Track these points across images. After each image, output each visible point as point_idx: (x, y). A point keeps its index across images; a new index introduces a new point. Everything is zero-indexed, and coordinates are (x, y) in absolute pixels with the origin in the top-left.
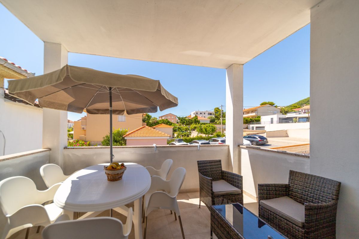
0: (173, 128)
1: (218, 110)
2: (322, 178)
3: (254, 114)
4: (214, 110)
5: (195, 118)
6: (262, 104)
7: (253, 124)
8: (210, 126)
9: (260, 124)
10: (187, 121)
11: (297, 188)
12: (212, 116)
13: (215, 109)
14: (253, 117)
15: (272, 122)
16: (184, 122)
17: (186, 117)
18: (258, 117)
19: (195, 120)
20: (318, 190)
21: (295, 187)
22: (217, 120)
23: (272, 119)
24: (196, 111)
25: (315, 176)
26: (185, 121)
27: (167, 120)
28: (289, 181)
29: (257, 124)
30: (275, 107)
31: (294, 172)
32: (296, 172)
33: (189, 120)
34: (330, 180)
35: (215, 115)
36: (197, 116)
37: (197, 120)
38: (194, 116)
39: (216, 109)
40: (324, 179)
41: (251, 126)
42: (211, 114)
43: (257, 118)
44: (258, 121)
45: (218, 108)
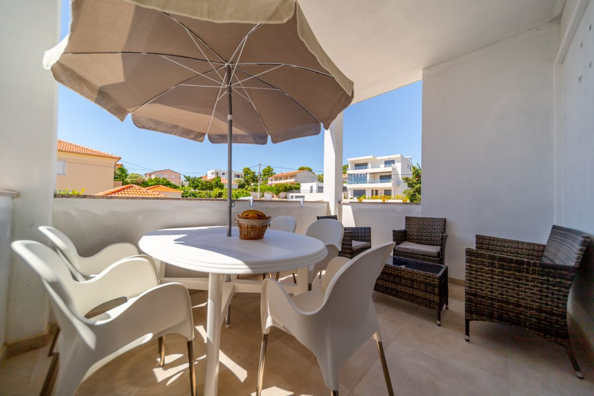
0: (182, 194)
1: (249, 171)
2: (431, 218)
3: (293, 180)
4: (242, 171)
5: (217, 180)
6: (301, 169)
7: (292, 192)
8: (243, 193)
9: (300, 192)
10: (202, 184)
11: (413, 232)
12: (240, 179)
13: (244, 170)
14: (291, 183)
15: (311, 191)
16: (198, 186)
17: (201, 178)
18: (297, 184)
19: (217, 183)
20: (430, 229)
21: (411, 231)
22: (247, 186)
23: (312, 187)
24: (215, 170)
25: (426, 218)
26: (200, 185)
27: (164, 179)
28: (406, 226)
29: (296, 193)
30: (313, 173)
31: (409, 217)
32: (411, 217)
33: (207, 182)
34: (438, 219)
35: (244, 178)
36: (219, 177)
37: (220, 184)
38: (213, 176)
39: (246, 170)
40: (433, 218)
41: (291, 194)
42: (238, 176)
43: (296, 186)
44: (298, 189)
45: (248, 169)
